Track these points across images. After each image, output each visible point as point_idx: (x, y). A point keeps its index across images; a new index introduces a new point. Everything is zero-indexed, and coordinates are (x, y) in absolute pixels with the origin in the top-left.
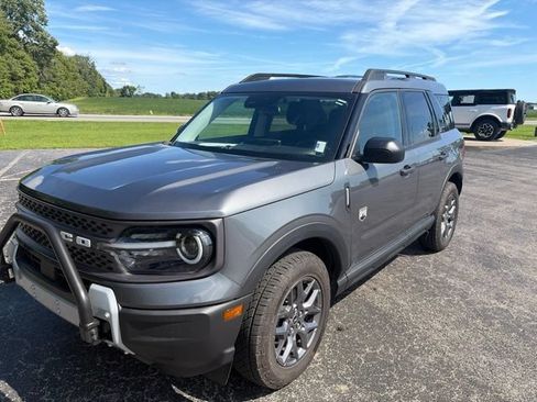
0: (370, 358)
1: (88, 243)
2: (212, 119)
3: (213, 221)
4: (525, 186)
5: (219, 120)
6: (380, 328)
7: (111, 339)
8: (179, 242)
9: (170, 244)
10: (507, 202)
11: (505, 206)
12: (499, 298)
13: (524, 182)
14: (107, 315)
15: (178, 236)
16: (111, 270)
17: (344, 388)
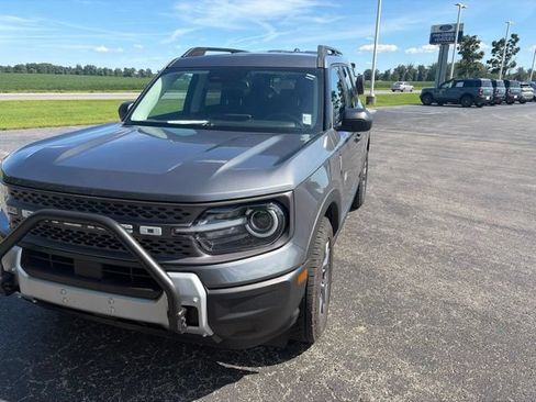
0: (366, 301)
1: (158, 231)
2: (162, 94)
3: (286, 194)
4: (386, 147)
5: (168, 95)
6: (357, 276)
7: (197, 324)
8: (249, 218)
9: (239, 222)
10: (381, 162)
11: (382, 165)
12: (424, 238)
13: (382, 144)
14: (195, 300)
15: (248, 213)
16: (188, 255)
17: (362, 328)
